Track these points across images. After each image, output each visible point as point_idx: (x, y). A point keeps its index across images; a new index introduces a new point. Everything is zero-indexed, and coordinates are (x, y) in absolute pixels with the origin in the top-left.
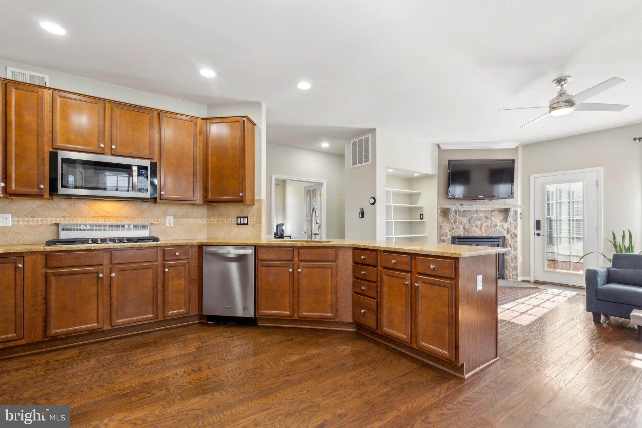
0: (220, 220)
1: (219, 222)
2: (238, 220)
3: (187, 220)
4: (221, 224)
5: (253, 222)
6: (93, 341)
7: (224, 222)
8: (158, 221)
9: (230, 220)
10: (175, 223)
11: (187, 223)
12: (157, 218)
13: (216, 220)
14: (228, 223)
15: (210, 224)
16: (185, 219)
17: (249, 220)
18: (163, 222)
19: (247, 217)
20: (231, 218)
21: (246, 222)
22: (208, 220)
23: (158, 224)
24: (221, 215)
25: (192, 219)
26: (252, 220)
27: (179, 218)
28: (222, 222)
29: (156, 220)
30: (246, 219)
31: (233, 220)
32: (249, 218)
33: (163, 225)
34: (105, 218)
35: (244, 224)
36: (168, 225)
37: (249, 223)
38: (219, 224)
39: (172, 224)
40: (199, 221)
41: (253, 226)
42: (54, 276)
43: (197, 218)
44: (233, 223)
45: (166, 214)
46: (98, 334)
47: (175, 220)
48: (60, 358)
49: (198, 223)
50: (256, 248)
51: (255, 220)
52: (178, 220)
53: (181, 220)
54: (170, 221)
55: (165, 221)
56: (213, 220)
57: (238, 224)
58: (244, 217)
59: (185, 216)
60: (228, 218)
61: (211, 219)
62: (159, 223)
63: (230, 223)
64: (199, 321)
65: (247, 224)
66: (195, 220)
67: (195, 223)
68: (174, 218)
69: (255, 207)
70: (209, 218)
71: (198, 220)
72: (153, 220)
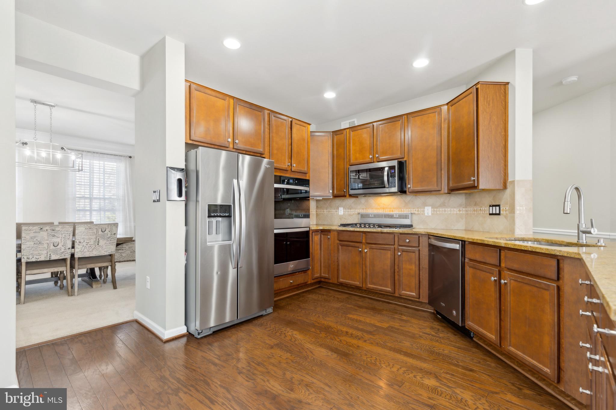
0: (475, 209)
1: (474, 212)
2: (490, 209)
3: (443, 209)
4: (476, 214)
5: (505, 211)
6: (360, 294)
7: (478, 212)
8: (418, 211)
9: (484, 209)
10: (433, 213)
11: (444, 212)
12: (418, 208)
13: (472, 209)
14: (481, 213)
15: (467, 214)
16: (442, 208)
17: (501, 209)
18: (422, 212)
19: (499, 206)
20: (484, 207)
21: (498, 212)
22: (466, 209)
23: (418, 214)
24: (476, 204)
25: (449, 208)
26: (504, 208)
27: (437, 208)
28: (476, 212)
29: (417, 210)
30: (498, 207)
31: (486, 208)
32: (501, 206)
33: (423, 214)
34: (383, 209)
35: (496, 214)
36: (426, 214)
37: (501, 212)
38: (474, 214)
39: (430, 214)
40: (456, 211)
41: (506, 217)
42: (341, 246)
43: (455, 208)
44: (486, 212)
45: (425, 205)
46: (363, 291)
47: (433, 209)
48: (339, 297)
49: (455, 212)
50: (463, 243)
51: (507, 209)
52: (435, 209)
53: (438, 209)
54: (428, 211)
55: (424, 211)
56: (470, 209)
57: (490, 214)
58: (496, 206)
59: (443, 205)
60: (481, 207)
61: (469, 209)
62: (419, 212)
63: (484, 212)
64: (432, 311)
65: (499, 214)
66: (452, 209)
67: (452, 212)
68: (431, 208)
69: (508, 191)
70: (466, 208)
71: (455, 209)
72: (414, 210)
